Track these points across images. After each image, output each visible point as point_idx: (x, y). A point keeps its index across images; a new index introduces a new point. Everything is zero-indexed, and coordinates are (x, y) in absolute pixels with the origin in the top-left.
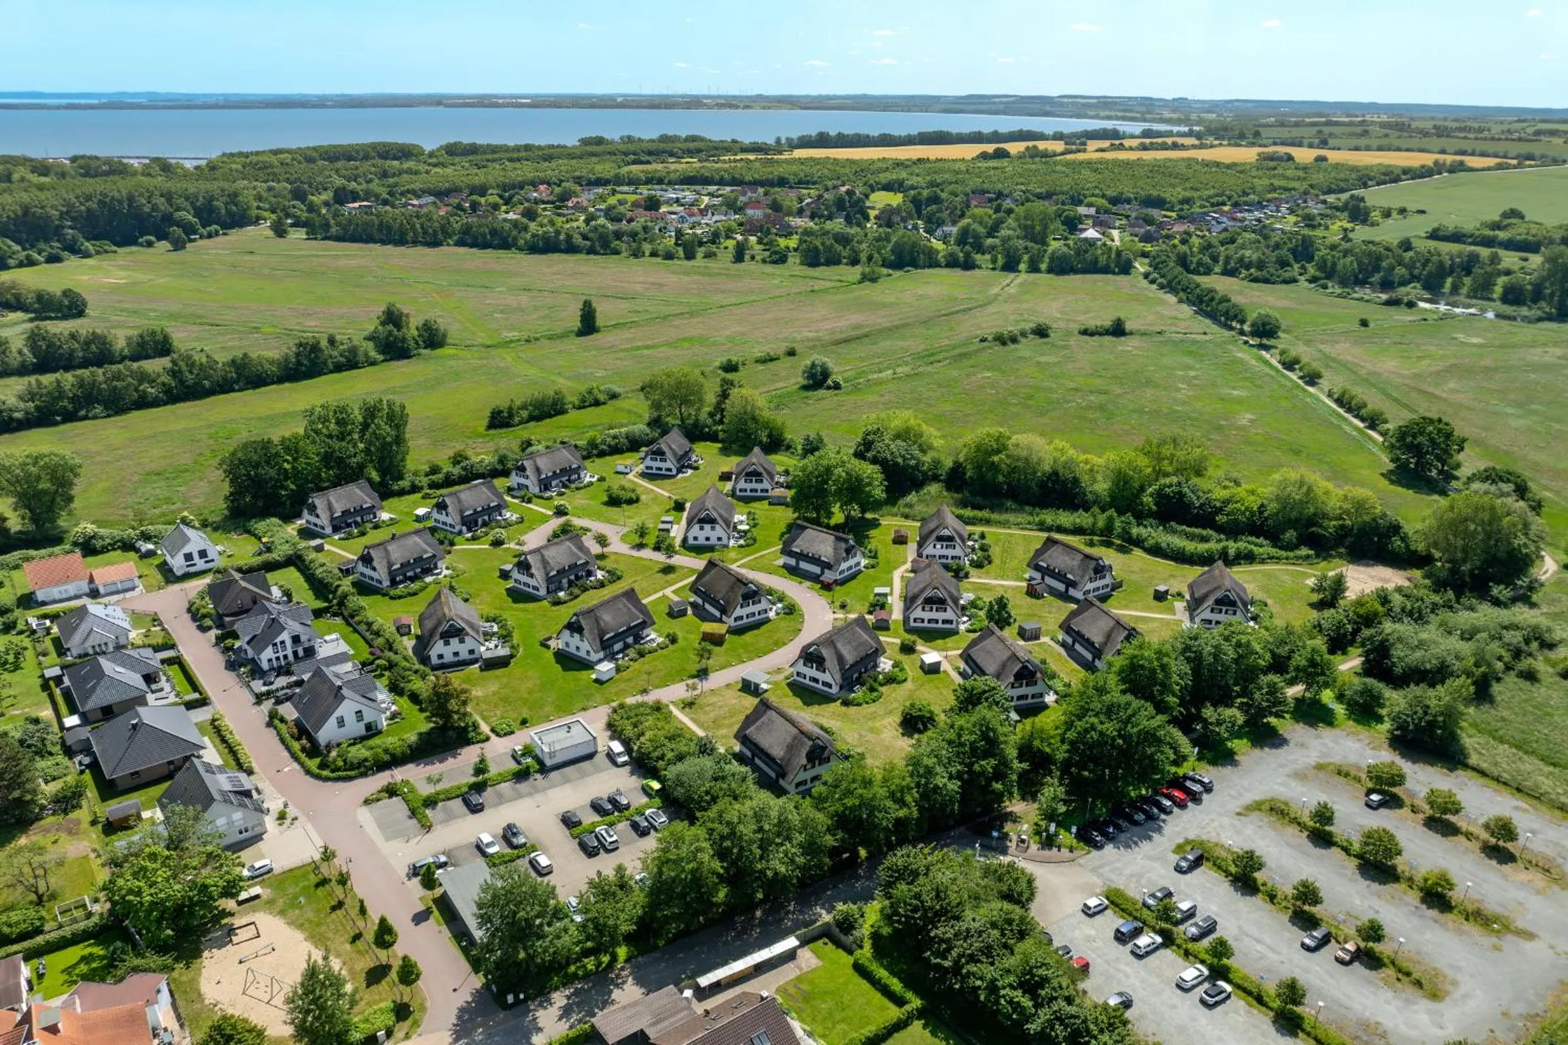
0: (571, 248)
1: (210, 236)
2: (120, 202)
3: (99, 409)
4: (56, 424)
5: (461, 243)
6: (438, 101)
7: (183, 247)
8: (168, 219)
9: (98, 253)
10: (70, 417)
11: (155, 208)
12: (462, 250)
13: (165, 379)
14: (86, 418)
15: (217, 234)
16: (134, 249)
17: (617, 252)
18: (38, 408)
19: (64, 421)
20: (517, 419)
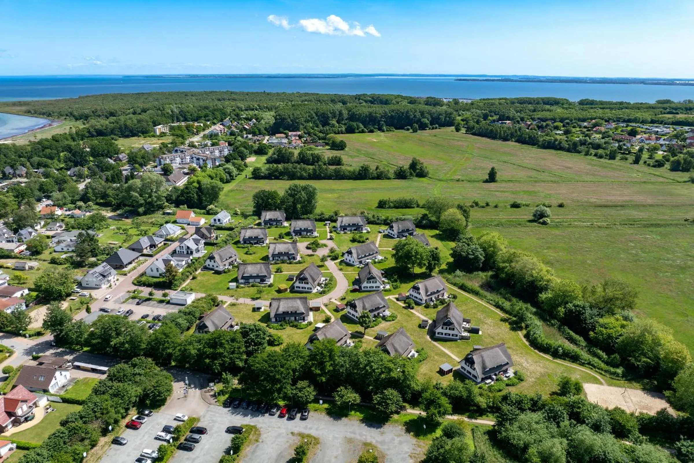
0: (561, 149)
1: (433, 129)
2: (403, 113)
3: (286, 177)
4: (272, 179)
5: (518, 141)
6: (643, 82)
7: (416, 132)
8: (419, 121)
9: (387, 131)
10: (277, 178)
11: (415, 116)
12: (517, 144)
13: (311, 171)
14: (281, 179)
15: (436, 128)
16: (403, 131)
17: (579, 152)
18: (269, 174)
19: (275, 179)
20: (387, 206)
